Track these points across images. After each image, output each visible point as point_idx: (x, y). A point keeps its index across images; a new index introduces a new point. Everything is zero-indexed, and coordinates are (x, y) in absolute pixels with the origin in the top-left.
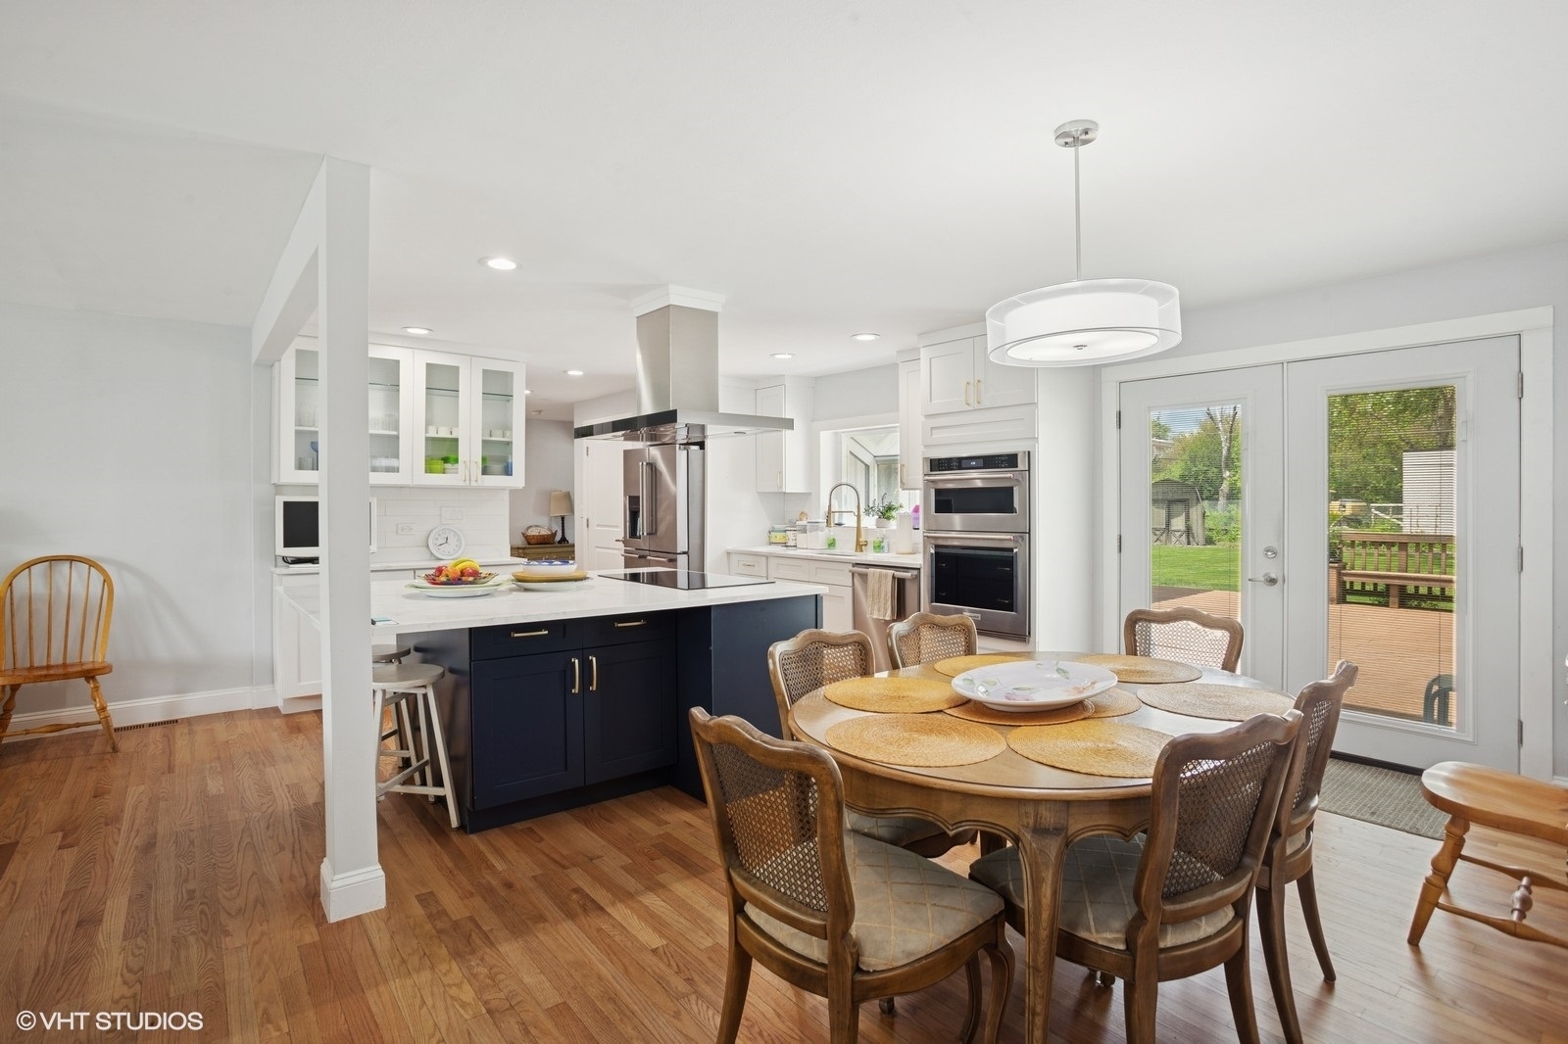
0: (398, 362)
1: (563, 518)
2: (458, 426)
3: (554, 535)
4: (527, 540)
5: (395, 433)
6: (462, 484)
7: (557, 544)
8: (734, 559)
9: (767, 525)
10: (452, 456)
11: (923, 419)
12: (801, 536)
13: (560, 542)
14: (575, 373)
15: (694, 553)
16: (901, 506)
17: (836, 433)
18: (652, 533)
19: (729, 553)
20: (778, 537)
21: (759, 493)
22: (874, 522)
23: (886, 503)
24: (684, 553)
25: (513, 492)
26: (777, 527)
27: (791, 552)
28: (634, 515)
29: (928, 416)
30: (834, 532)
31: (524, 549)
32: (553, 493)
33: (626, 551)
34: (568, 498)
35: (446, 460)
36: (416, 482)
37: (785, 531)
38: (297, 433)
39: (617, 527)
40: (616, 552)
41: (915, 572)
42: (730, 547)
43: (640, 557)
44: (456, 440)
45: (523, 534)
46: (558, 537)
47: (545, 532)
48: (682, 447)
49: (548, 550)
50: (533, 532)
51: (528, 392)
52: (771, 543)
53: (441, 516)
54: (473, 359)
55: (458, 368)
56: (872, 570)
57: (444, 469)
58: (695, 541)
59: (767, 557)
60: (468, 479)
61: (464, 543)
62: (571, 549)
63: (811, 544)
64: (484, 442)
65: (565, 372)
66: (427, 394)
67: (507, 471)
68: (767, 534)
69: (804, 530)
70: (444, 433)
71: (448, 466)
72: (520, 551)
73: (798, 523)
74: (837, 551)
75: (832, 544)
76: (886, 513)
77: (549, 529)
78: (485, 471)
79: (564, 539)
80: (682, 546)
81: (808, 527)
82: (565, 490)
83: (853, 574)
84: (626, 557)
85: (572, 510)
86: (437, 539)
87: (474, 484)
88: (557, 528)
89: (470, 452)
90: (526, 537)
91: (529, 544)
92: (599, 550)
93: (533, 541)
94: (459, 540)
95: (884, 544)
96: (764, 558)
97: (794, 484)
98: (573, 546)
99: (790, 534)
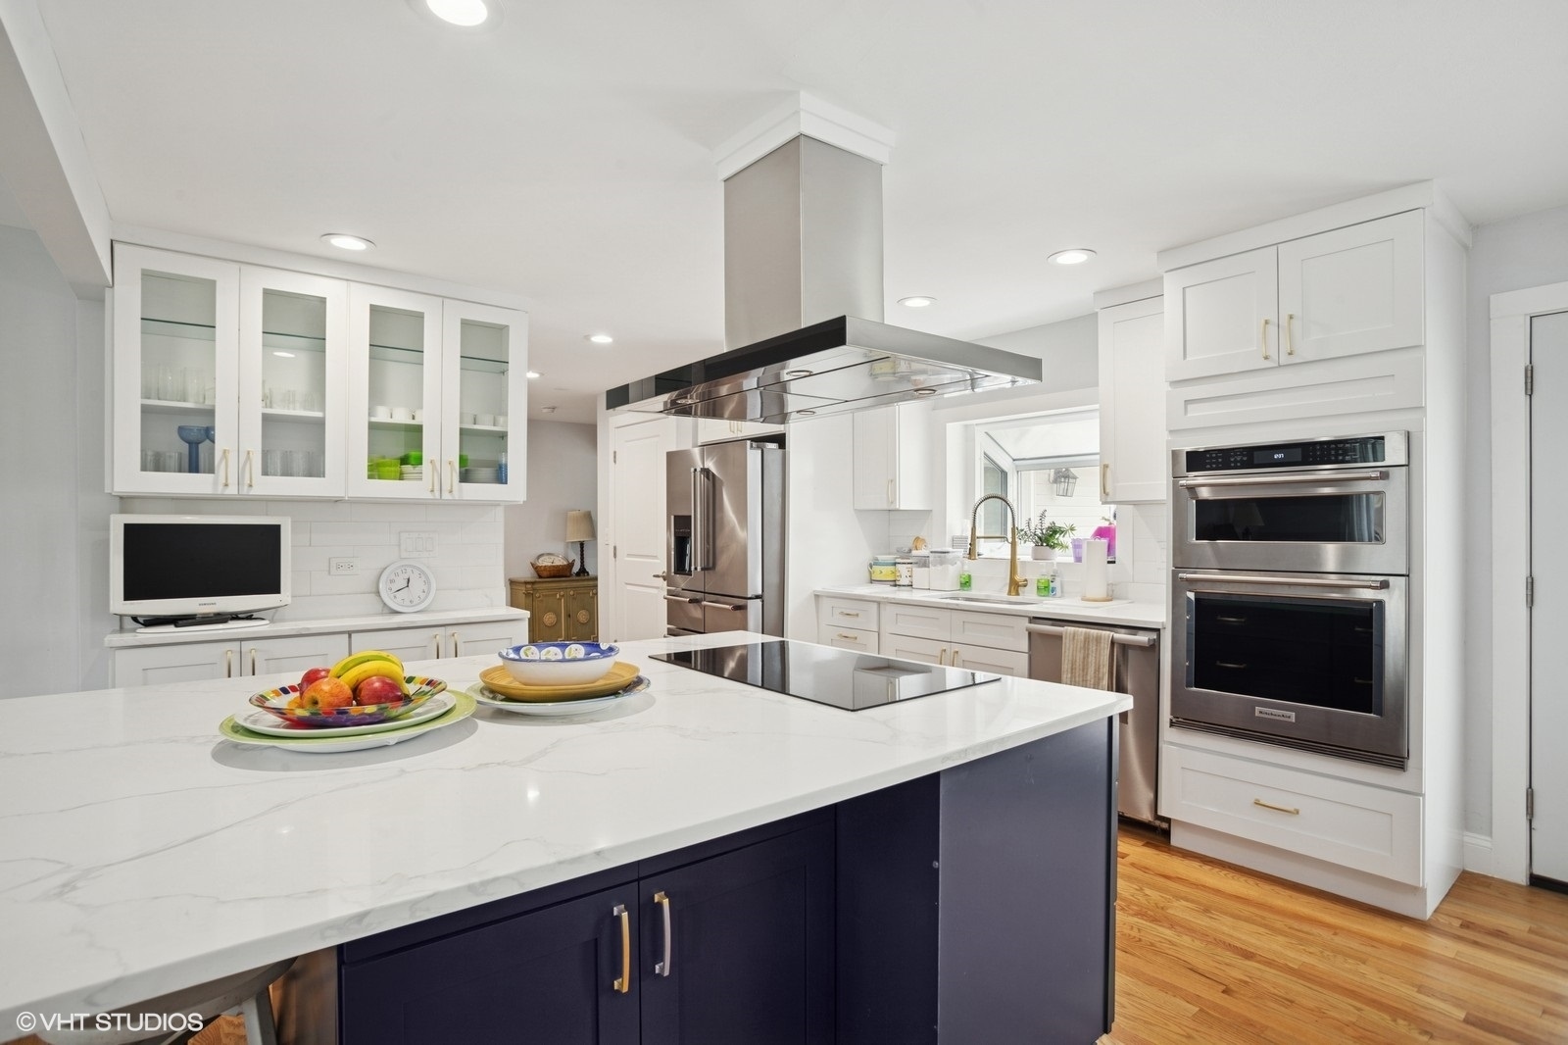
0: (323, 300)
1: (582, 544)
2: (422, 408)
3: (571, 565)
4: (537, 572)
5: (319, 414)
6: (429, 496)
7: (575, 578)
8: (826, 604)
9: (866, 556)
10: (414, 454)
11: (1167, 388)
12: (918, 571)
13: (578, 574)
14: (602, 339)
15: (771, 597)
16: (1072, 529)
17: (966, 426)
18: (709, 567)
19: (817, 597)
20: (885, 572)
21: (859, 512)
22: (1030, 551)
23: (1047, 524)
24: (757, 597)
25: (511, 508)
26: (882, 558)
27: (903, 595)
28: (681, 542)
29: (1175, 383)
30: (970, 566)
31: (533, 583)
32: (571, 513)
33: (670, 593)
34: (589, 521)
35: (404, 461)
36: (354, 492)
37: (895, 564)
38: (146, 411)
39: (655, 557)
40: (655, 591)
41: (1154, 636)
42: (819, 588)
43: (691, 601)
44: (419, 429)
45: (532, 565)
46: (576, 569)
47: (559, 562)
48: (754, 444)
49: (564, 585)
50: (545, 562)
51: (533, 375)
52: (872, 581)
53: (399, 546)
54: (446, 300)
55: (420, 316)
56: (1070, 629)
57: (401, 473)
58: (773, 578)
59: (879, 603)
60: (437, 487)
61: (434, 586)
62: (591, 583)
63: (933, 585)
64: (462, 432)
65: (587, 337)
66: (372, 357)
67: (500, 476)
68: (866, 568)
69: (923, 563)
70: (401, 417)
71: (407, 468)
72: (529, 586)
73: (914, 553)
74: (973, 593)
75: (966, 584)
76: (1048, 538)
77: (566, 559)
78: (465, 477)
79: (583, 571)
80: (755, 586)
81: (931, 559)
82: (585, 508)
83: (1030, 634)
84: (669, 601)
85: (593, 534)
86: (392, 581)
87: (446, 496)
88: (574, 556)
89: (441, 448)
90: (536, 568)
91: (540, 577)
92: (629, 587)
93: (545, 574)
94: (427, 582)
95: (1057, 584)
96: (875, 606)
97: (910, 498)
98: (596, 579)
99: (903, 569)
